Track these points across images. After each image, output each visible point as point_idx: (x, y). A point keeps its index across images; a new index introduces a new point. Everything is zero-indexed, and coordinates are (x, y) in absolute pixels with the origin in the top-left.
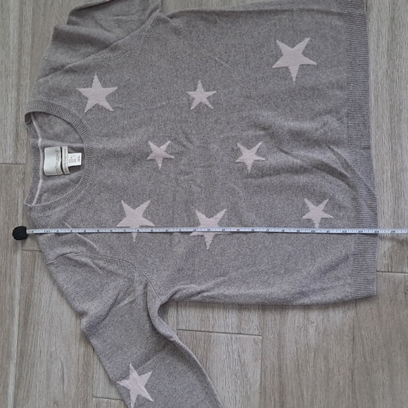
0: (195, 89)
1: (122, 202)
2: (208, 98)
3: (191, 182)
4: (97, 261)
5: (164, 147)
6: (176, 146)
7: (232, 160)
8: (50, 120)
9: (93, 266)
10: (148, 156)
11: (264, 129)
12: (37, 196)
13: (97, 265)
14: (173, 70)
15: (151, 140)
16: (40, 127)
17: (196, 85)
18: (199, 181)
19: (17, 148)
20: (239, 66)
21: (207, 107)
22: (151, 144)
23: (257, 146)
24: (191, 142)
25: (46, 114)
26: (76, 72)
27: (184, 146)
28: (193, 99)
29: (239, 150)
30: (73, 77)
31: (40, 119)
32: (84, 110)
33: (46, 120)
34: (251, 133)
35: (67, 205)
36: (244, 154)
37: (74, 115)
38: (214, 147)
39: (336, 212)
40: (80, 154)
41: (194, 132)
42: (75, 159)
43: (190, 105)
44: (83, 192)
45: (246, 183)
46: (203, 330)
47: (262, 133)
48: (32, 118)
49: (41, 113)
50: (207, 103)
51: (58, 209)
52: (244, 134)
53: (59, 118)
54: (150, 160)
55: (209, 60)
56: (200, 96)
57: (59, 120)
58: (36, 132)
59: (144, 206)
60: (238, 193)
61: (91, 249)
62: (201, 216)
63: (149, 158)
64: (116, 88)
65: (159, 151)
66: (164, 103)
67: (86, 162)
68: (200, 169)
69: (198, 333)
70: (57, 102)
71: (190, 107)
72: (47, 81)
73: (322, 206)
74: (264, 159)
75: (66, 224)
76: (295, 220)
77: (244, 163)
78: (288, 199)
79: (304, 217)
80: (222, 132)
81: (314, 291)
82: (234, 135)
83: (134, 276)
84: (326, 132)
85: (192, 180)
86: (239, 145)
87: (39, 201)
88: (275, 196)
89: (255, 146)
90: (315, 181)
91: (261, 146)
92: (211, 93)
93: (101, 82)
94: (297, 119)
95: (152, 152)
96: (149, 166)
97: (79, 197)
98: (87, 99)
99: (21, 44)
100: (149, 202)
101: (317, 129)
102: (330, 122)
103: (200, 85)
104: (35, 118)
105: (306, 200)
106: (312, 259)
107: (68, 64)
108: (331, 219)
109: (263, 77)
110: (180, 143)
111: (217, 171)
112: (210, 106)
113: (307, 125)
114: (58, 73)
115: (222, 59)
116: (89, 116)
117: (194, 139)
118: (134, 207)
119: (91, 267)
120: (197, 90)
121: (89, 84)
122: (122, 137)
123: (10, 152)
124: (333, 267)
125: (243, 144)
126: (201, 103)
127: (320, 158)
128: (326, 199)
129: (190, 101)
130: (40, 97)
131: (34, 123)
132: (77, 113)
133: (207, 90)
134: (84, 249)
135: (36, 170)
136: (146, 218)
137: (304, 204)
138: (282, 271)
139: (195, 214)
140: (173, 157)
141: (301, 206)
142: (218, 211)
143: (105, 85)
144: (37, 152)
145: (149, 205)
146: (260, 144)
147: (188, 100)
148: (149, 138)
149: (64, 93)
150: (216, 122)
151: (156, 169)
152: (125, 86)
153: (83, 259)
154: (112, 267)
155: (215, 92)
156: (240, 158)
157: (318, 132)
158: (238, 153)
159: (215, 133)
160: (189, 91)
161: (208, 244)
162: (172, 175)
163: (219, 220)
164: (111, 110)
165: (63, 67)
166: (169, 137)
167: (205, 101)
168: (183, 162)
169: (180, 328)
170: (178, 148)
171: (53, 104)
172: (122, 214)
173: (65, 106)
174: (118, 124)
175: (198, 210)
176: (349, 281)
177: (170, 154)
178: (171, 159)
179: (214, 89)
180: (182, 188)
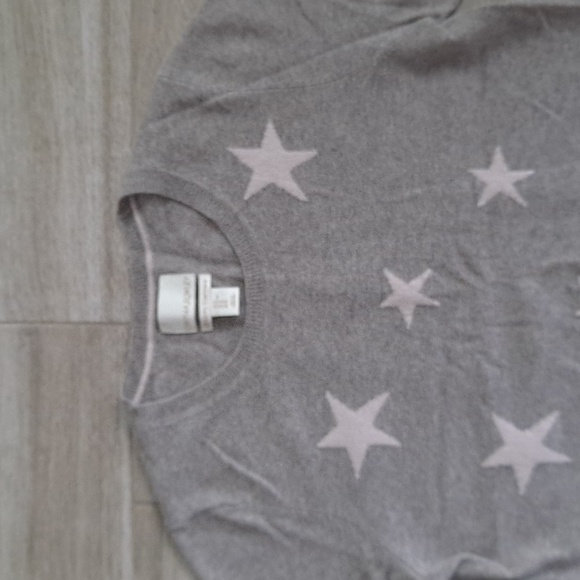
0: (488, 164)
2: (518, 184)
5: (418, 282)
6: (443, 281)
8: (168, 213)
10: (382, 299)
15: (390, 268)
16: (150, 226)
21: (514, 202)
22: (390, 275)
24: (478, 274)
25: (164, 199)
26: (228, 112)
27: (462, 281)
28: (483, 185)
30: (220, 123)
31: (149, 208)
32: (243, 194)
33: (161, 210)
37: (220, 204)
40: (235, 291)
41: (484, 253)
42: (226, 301)
43: (476, 197)
48: (133, 206)
49: (151, 196)
50: (515, 195)
53: (189, 207)
54: (386, 309)
56: (499, 178)
57: (189, 213)
58: (138, 235)
63: (386, 304)
64: (312, 153)
65: (407, 290)
66: (418, 191)
67: (249, 308)
70: (186, 174)
71: (476, 201)
93: (280, 136)
95: (391, 291)
96: (386, 321)
98: (249, 171)
99: (107, 71)
103: (498, 156)
104: (140, 207)
110: (453, 275)
112: (520, 200)
116: (253, 209)
117: (485, 267)
120: (492, 167)
121: (255, 140)
122: (324, 257)
123: (95, 298)
126: (500, 194)
129: (477, 188)
130: (152, 162)
131: (138, 219)
132: (226, 198)
133: (514, 167)
143: (289, 143)
144: (141, 286)
145: (388, 403)
147: (473, 187)
148: (386, 263)
149: (199, 156)
150: (533, 233)
151: (400, 327)
152: (334, 150)
155: (531, 172)
160: (474, 167)
162: (436, 341)
164: (302, 197)
165: (200, 101)
166: (429, 263)
167: (511, 191)
168: (459, 314)
170: (448, 286)
171: (176, 179)
173: (203, 182)
174: (317, 228)
177: (433, 297)
178: (432, 307)
179: (528, 167)
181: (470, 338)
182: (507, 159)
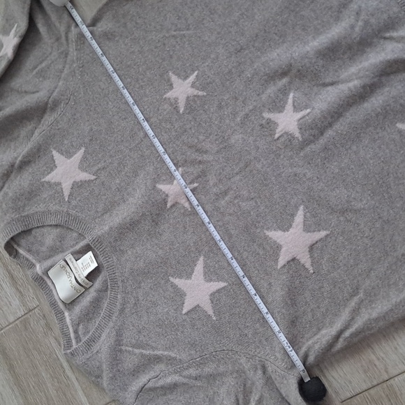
0: (171, 86)
1: (171, 279)
2: (193, 85)
3: (236, 202)
4: (186, 373)
6: (191, 169)
7: (269, 139)
8: (35, 237)
9: (185, 381)
10: (166, 203)
11: (284, 74)
12: (72, 335)
13: (190, 377)
14: (133, 83)
15: (159, 182)
16: (29, 251)
17: (169, 80)
18: (245, 193)
19: (20, 292)
20: (205, 21)
21: (198, 96)
22: (160, 186)
23: (290, 101)
24: (206, 152)
25: (27, 232)
26: (30, 162)
27: (200, 162)
28: (176, 100)
29: (269, 121)
30: (30, 170)
31: (23, 242)
32: (64, 199)
33: (31, 238)
34: (271, 90)
35: (111, 324)
36: (279, 121)
37: (57, 213)
38: (236, 139)
40: (90, 254)
41: (201, 137)
42: (88, 263)
43: (176, 109)
44: (119, 296)
45: (306, 156)
46: (375, 383)
47: (285, 80)
48: (15, 246)
49: (19, 234)
50: (196, 92)
51: (104, 336)
52: (264, 97)
53: (43, 226)
54: (171, 207)
55: (166, 42)
56: (182, 90)
57: (45, 230)
58: (27, 260)
59: (199, 267)
60: (304, 175)
61: (170, 361)
62: (276, 235)
63: (169, 205)
64: (83, 150)
65: (175, 189)
67: (101, 258)
68: (238, 177)
69: (372, 391)
70: (31, 210)
71: (178, 112)
72: (6, 194)
74: (308, 110)
75: (123, 348)
77: (286, 133)
78: (375, 140)
80: (235, 114)
82: (251, 107)
83: (241, 364)
84: (366, 23)
85: (236, 198)
86: (266, 115)
87: (78, 339)
88: (354, 148)
89: (286, 103)
90: (394, 92)
91: (294, 97)
92: (192, 78)
93: (63, 155)
94: (317, 32)
95: (167, 196)
96: (175, 214)
97: (119, 306)
98: (59, 184)
100: (202, 259)
101: (352, 27)
102: (363, 5)
103: (174, 78)
104: (18, 245)
107: (16, 158)
109: (242, 14)
110: (193, 162)
111: (259, 166)
112: (201, 93)
113: (336, 31)
114: (12, 176)
115: (180, 30)
116: (74, 203)
117: (207, 146)
118: (189, 276)
119: (184, 384)
120: (174, 86)
121: (52, 166)
122: (124, 201)
123: (16, 302)
125: (270, 110)
126: (188, 97)
127: (381, 59)
129: (174, 104)
130: (8, 218)
131: (21, 251)
132: (57, 207)
133: (186, 78)
134: (162, 366)
135: (53, 304)
136: (211, 280)
139: (266, 238)
140: (196, 185)
141: (397, 137)
142: (293, 215)
143: (69, 154)
144: (42, 282)
145: (205, 262)
146: (291, 95)
147: (171, 105)
148: (155, 181)
149: (31, 195)
150: (220, 107)
151: (185, 212)
152: (91, 140)
153: (169, 380)
154: (208, 370)
155: (196, 73)
156: (277, 131)
157: (357, 29)
158: (270, 126)
159: (227, 121)
160: (165, 94)
161: (308, 265)
163: (301, 226)
164: (93, 177)
165: (13, 166)
166: (177, 164)
167: (191, 92)
168: (211, 183)
169: (343, 398)
170: (195, 170)
171: (28, 216)
172: (180, 295)
173: (41, 208)
174: (110, 188)
175: (268, 229)
177: (191, 183)
178: (194, 188)
179: (193, 71)
180: (230, 215)
181: (226, 193)
182: (179, 75)
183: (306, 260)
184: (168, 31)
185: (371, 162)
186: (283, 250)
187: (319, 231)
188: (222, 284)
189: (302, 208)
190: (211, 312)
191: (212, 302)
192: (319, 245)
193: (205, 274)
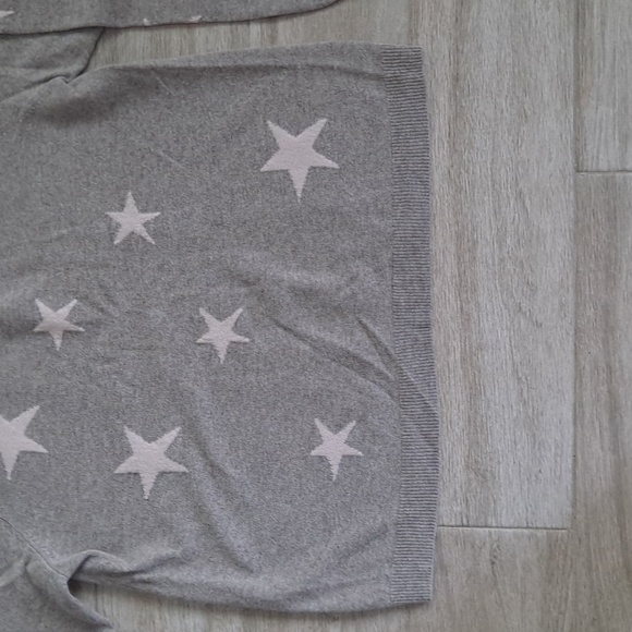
0: (122, 207)
2: (146, 225)
3: (114, 376)
5: (65, 311)
6: (87, 309)
7: (190, 338)
10: (34, 326)
11: (247, 283)
14: (81, 173)
15: (41, 298)
17: (124, 199)
18: (129, 374)
20: (201, 166)
21: (144, 240)
22: (40, 304)
23: (235, 316)
24: (115, 304)
27: (102, 310)
28: (118, 225)
29: (201, 321)
34: (223, 289)
36: (212, 328)
38: (157, 314)
39: (367, 444)
41: (120, 285)
43: (112, 237)
45: (215, 383)
47: (243, 290)
50: (145, 234)
52: (213, 291)
54: (39, 333)
55: (147, 156)
56: (131, 220)
59: (28, 416)
60: (201, 401)
62: (134, 438)
63: (36, 329)
65: (55, 316)
66: (65, 232)
68: (132, 353)
71: (112, 240)
73: (344, 434)
74: (247, 340)
76: (298, 458)
77: (212, 346)
79: (313, 453)
80: (171, 286)
81: (327, 589)
82: (193, 293)
83: (7, 541)
84: (354, 294)
85: (116, 373)
86: (202, 312)
88: (264, 411)
89: (230, 315)
91: (241, 315)
92: (150, 216)
94: (304, 266)
95: (41, 319)
96: (38, 343)
100: (37, 408)
101: (339, 289)
102: (362, 275)
103: (130, 201)
105: (317, 422)
106: (324, 530)
108: (358, 457)
109: (244, 188)
110: (94, 305)
111: (162, 359)
112: (149, 239)
113: (323, 279)
115: (170, 154)
117: (120, 298)
120: (126, 210)
124: (360, 546)
125: (209, 310)
126: (133, 233)
127: (344, 344)
128: (351, 421)
129: (113, 228)
133: (144, 210)
136: (31, 437)
137: (314, 428)
138: (274, 551)
139: (123, 434)
140: (81, 329)
141: (308, 431)
142: (165, 431)
145: (38, 414)
146: (240, 311)
147: (109, 228)
148: (37, 294)
150: (160, 268)
151: (51, 349)
155: (158, 214)
156: (204, 336)
157: (342, 294)
158: (201, 326)
159: (159, 288)
160: (110, 210)
161: (147, 489)
162: (80, 362)
163: (165, 447)
166: (75, 293)
167: (140, 230)
168: (100, 339)
170: (92, 314)
175: (130, 427)
176: (387, 572)
177: (77, 324)
178: (77, 333)
179: (156, 209)
180: (99, 385)
181: (108, 361)
182: (138, 202)
183: (148, 482)
184: (157, 145)
185: (270, 437)
186: (132, 458)
187: (180, 463)
188: (41, 449)
189: (178, 429)
190: (9, 469)
191: (18, 461)
192: (171, 477)
193: (30, 426)
